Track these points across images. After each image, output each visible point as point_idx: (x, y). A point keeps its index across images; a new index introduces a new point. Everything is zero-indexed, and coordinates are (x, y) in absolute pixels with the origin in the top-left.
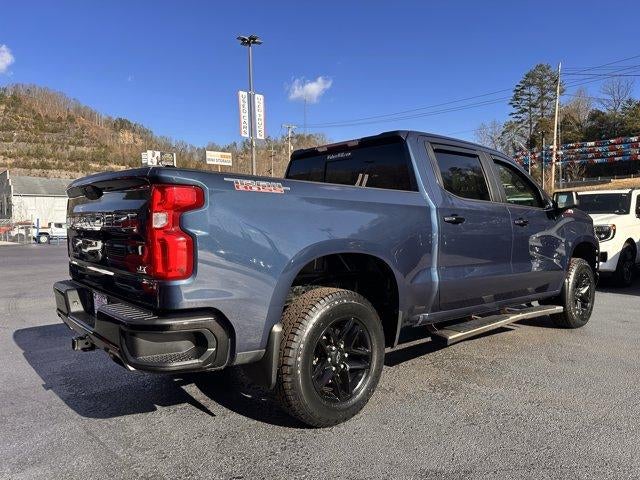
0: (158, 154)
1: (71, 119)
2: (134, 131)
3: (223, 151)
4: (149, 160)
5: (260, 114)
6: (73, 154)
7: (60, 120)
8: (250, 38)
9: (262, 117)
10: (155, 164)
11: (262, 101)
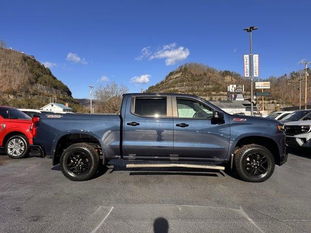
0: (235, 86)
1: (205, 74)
2: (232, 76)
3: (264, 81)
4: (231, 89)
5: (256, 64)
6: (205, 89)
7: (201, 75)
8: (251, 28)
9: (257, 65)
10: (233, 91)
11: (257, 58)
